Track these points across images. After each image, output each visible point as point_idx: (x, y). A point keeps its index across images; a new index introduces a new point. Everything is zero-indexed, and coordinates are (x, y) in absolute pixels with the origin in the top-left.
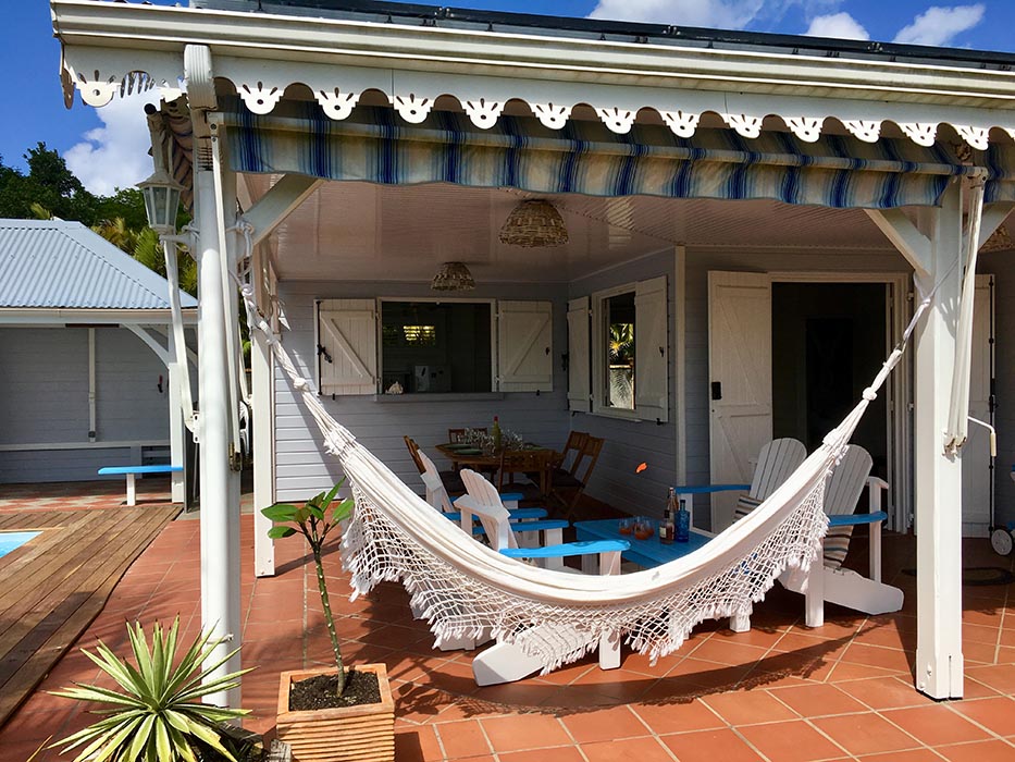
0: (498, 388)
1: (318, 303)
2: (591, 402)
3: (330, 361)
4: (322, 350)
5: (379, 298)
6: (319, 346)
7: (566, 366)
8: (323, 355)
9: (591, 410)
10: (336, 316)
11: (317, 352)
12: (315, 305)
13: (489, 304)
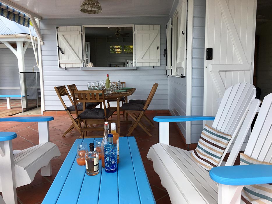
0: (135, 65)
1: (57, 28)
2: (171, 70)
3: (63, 53)
4: (59, 49)
5: (83, 26)
6: (58, 47)
7: (166, 55)
8: (60, 51)
9: (171, 74)
10: (64, 33)
11: (58, 49)
12: (56, 29)
13: (132, 27)
